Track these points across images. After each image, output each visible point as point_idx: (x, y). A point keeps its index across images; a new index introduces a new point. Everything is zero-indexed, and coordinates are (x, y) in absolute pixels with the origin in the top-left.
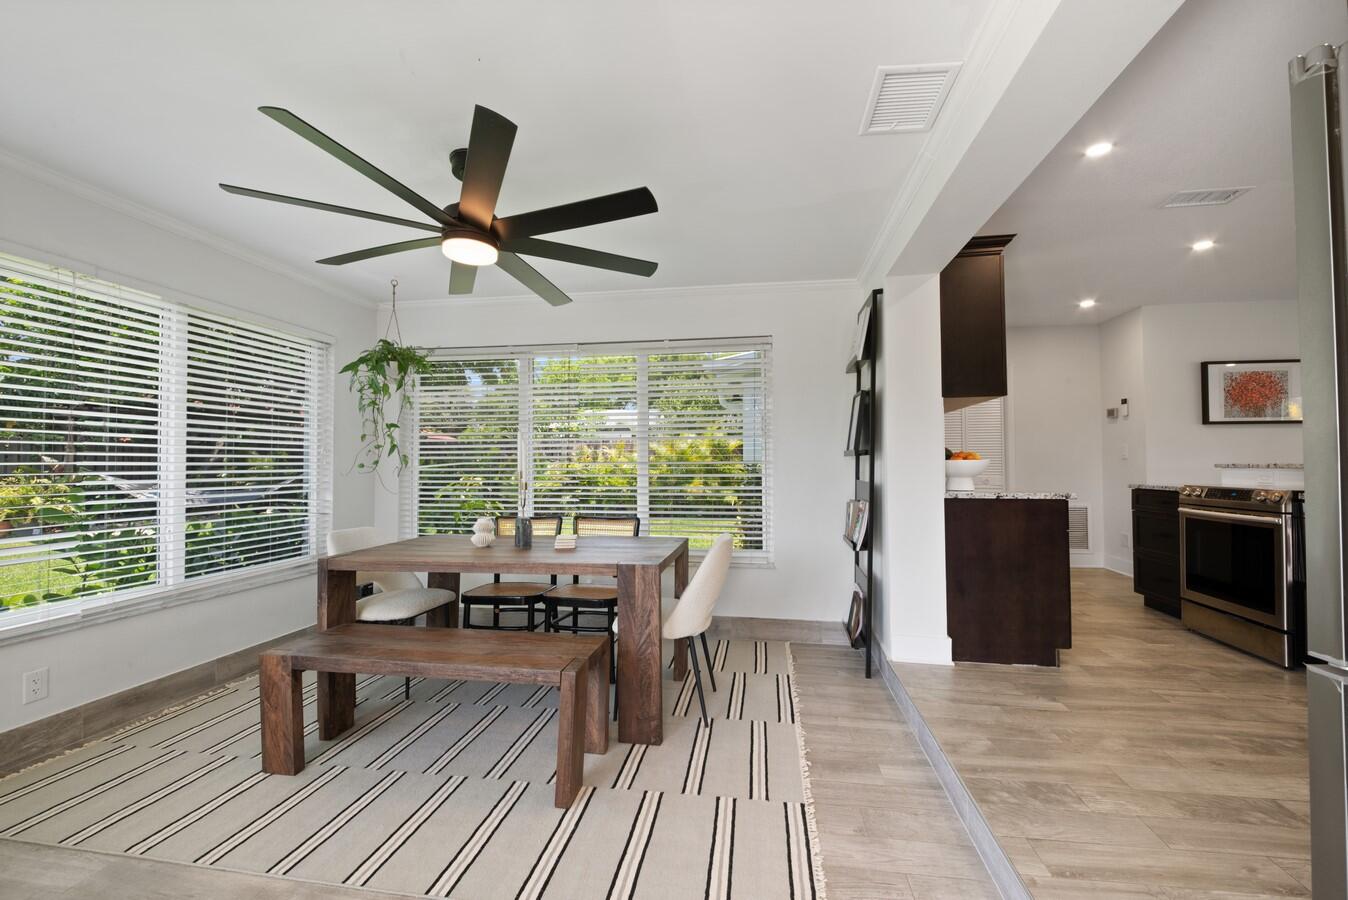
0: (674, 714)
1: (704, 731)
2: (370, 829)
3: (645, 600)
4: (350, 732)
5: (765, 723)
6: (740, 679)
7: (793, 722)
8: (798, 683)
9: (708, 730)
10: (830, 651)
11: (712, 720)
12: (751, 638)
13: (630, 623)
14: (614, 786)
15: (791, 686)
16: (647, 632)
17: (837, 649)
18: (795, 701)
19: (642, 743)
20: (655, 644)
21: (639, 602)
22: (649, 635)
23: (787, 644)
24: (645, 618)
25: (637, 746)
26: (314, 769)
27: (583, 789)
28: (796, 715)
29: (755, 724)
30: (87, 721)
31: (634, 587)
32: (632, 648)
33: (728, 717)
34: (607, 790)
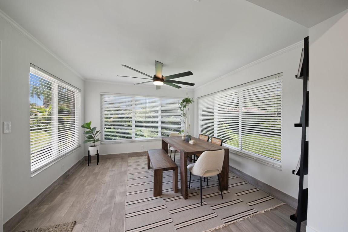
0: (202, 196)
5: (217, 216)
6: (238, 201)
8: (256, 216)
9: (200, 205)
11: (206, 204)
15: (250, 215)
18: (241, 219)
19: (183, 196)
23: (283, 204)
25: (181, 196)
27: (161, 196)
29: (214, 214)
34: (163, 199)
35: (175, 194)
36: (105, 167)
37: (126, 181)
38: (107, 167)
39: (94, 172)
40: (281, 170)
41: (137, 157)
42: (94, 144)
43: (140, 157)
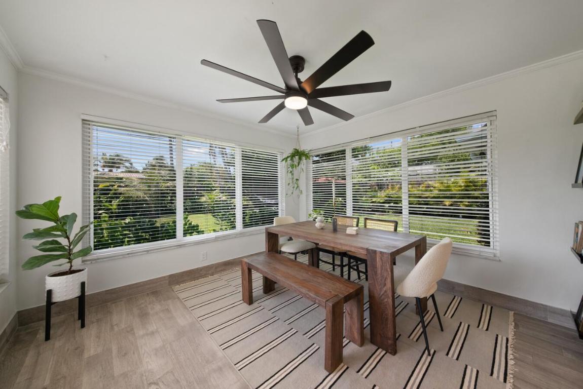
0: (409, 337)
1: (427, 358)
2: (255, 342)
3: (383, 271)
4: (271, 293)
5: (478, 372)
6: (464, 328)
7: (505, 380)
8: (515, 348)
9: (429, 358)
10: (556, 330)
11: (435, 352)
12: (480, 301)
13: (375, 282)
14: (358, 372)
15: (509, 349)
16: (384, 289)
17: (564, 330)
18: (511, 363)
19: (383, 349)
20: (389, 297)
21: (379, 272)
22: (386, 291)
23: (512, 313)
24: (383, 281)
25: (380, 350)
26: (255, 305)
27: (342, 364)
28: (509, 377)
29: (469, 368)
30: (216, 268)
31: (376, 262)
32: (376, 295)
33: (447, 354)
34: (354, 372)
35: (360, 348)
36: (116, 328)
37: (220, 353)
38: (123, 326)
39: (86, 355)
40: (500, 261)
41: (193, 283)
42: (69, 264)
43: (202, 280)
